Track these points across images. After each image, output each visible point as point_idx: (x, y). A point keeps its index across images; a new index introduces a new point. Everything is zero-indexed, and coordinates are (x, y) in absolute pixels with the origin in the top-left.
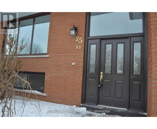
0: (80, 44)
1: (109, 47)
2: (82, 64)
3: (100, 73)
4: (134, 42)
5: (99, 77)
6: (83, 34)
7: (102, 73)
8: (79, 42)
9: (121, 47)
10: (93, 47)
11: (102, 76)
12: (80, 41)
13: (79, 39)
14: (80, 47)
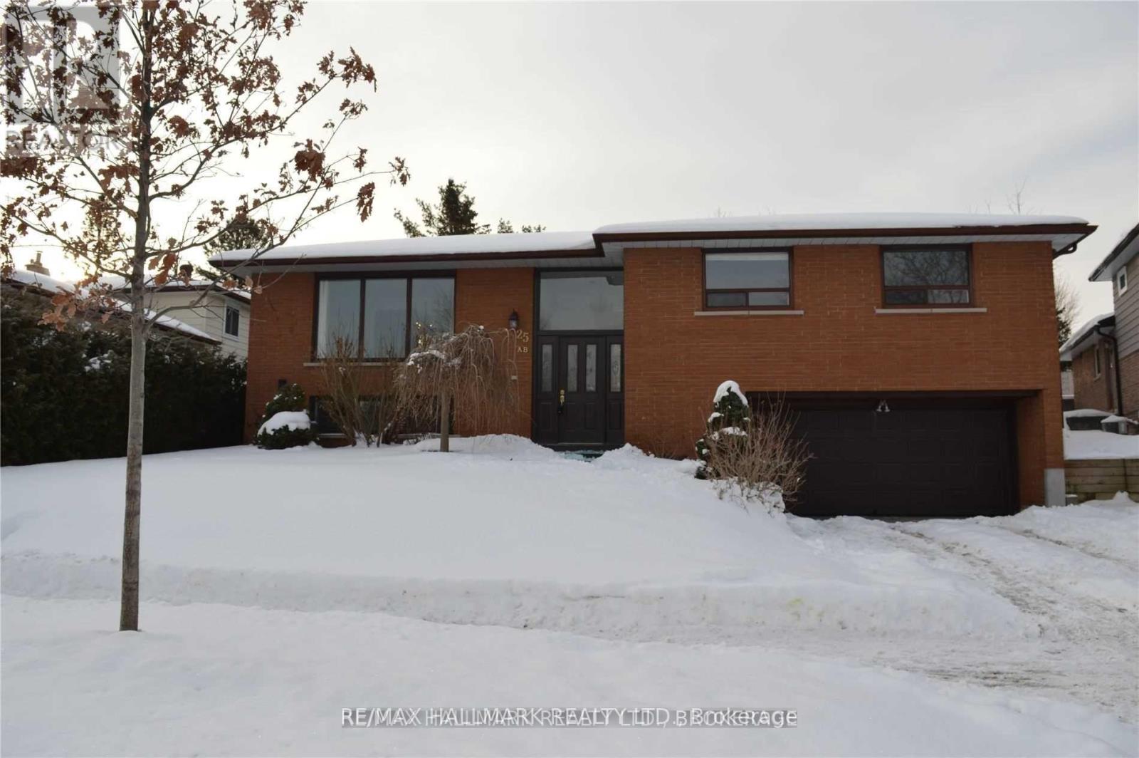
0: (525, 344)
1: (573, 350)
2: (529, 378)
3: (559, 392)
4: (611, 343)
5: (559, 399)
6: (530, 326)
7: (562, 392)
8: (524, 340)
9: (592, 350)
10: (547, 350)
11: (562, 397)
12: (525, 338)
13: (522, 335)
14: (526, 349)
